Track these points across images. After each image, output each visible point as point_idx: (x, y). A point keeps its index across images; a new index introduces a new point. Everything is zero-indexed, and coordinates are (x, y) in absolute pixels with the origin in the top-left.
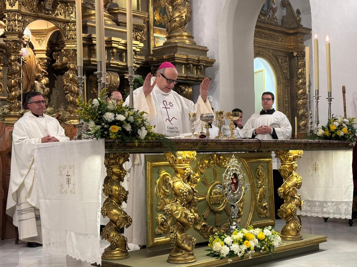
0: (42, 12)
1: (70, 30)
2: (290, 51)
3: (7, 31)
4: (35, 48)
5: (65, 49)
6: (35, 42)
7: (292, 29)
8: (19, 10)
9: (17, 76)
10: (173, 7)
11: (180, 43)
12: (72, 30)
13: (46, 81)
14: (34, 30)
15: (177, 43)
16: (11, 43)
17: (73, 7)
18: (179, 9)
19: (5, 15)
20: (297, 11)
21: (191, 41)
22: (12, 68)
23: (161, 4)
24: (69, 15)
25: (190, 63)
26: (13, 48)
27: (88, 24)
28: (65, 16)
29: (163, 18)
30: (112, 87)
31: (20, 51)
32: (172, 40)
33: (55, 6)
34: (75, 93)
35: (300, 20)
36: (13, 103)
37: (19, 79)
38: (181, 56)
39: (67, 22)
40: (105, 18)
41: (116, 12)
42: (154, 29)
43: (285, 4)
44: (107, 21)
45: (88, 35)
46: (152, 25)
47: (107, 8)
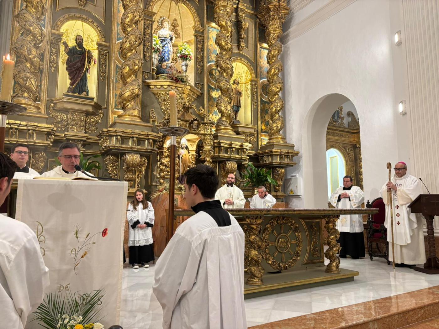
1: (207, 139)
2: (355, 144)
4: (190, 149)
5: (205, 150)
7: (355, 130)
10: (273, 121)
11: (276, 142)
14: (188, 139)
15: (274, 142)
17: (209, 126)
18: (276, 122)
21: (283, 141)
23: (265, 120)
24: (207, 130)
25: (282, 155)
27: (219, 134)
28: (204, 131)
29: (267, 128)
31: (179, 152)
32: (272, 141)
38: (276, 150)
39: (206, 135)
40: (229, 130)
41: (237, 126)
42: (261, 134)
43: (350, 114)
44: (230, 132)
45: (218, 141)
46: (260, 132)
47: (231, 125)
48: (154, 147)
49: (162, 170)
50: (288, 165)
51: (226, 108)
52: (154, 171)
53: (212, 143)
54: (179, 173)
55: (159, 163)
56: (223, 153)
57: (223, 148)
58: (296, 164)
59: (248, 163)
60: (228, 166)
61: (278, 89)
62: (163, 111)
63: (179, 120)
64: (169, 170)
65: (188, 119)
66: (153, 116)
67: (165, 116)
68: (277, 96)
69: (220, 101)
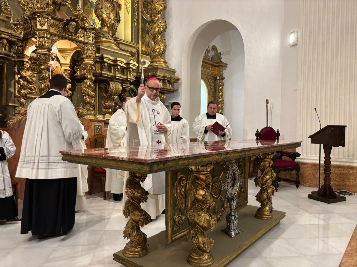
0: (67, 34)
1: (88, 50)
2: (215, 76)
3: (38, 45)
4: (62, 62)
5: (84, 64)
6: (61, 58)
7: (217, 63)
8: (48, 30)
9: (46, 81)
10: (155, 43)
11: (160, 65)
12: (90, 50)
13: (70, 87)
14: (60, 49)
15: (157, 65)
16: (41, 55)
17: (91, 32)
18: (159, 44)
19: (36, 33)
20: (220, 53)
21: (166, 66)
22: (42, 75)
23: (146, 40)
24: (88, 38)
25: (166, 80)
26: (43, 59)
27: (101, 47)
28: (84, 39)
29: (147, 49)
30: (116, 93)
31: (49, 62)
32: (155, 64)
33: (77, 30)
34: (90, 96)
35: (221, 58)
37: (48, 84)
38: (160, 74)
39: (86, 44)
40: (112, 44)
41: (118, 42)
42: (142, 56)
43: (214, 48)
44: (114, 47)
45: (100, 55)
46: (141, 53)
47: (113, 38)
48: (10, 51)
49: (22, 87)
50: (170, 91)
51: (108, 15)
52: (10, 88)
53: (94, 55)
55: (17, 77)
56: (106, 71)
57: (106, 64)
59: (129, 86)
60: (112, 87)
61: (162, 7)
62: (21, 5)
63: (49, 17)
64: (33, 88)
65: (62, 18)
66: (6, 10)
67: (25, 12)
68: (160, 15)
69: (100, 6)
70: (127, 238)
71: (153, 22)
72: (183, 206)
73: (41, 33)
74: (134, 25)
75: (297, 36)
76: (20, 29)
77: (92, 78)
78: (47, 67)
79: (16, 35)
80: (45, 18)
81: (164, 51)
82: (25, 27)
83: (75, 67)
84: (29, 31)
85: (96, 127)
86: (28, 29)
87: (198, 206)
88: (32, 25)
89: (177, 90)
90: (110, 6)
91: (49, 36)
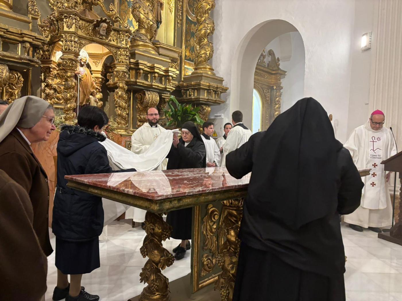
0: (97, 37)
1: (121, 55)
2: (272, 86)
3: (64, 50)
4: (92, 69)
5: (116, 71)
6: (92, 64)
7: (274, 70)
8: (75, 32)
9: (72, 90)
10: (200, 46)
11: (204, 73)
12: (122, 55)
13: (100, 96)
14: (91, 54)
15: (202, 73)
16: (67, 61)
17: (124, 35)
18: (204, 48)
19: (63, 36)
20: (277, 59)
21: (212, 73)
22: (68, 83)
23: (191, 44)
24: (121, 41)
25: (211, 89)
26: (70, 65)
27: (136, 52)
28: (117, 43)
29: (192, 54)
30: (153, 104)
31: (76, 69)
32: (199, 71)
33: (109, 32)
34: (122, 108)
35: (279, 65)
36: (68, 114)
37: (74, 94)
38: (205, 83)
39: (119, 48)
40: (150, 48)
41: (157, 46)
42: (185, 62)
43: (271, 53)
44: (151, 51)
45: (135, 60)
46: (184, 59)
47: (152, 42)
48: (33, 57)
49: (48, 96)
50: (216, 103)
51: (146, 15)
53: (128, 61)
54: (76, 101)
55: (43, 85)
56: (142, 79)
57: (142, 71)
58: (223, 102)
59: (169, 96)
60: (148, 97)
61: (209, 6)
62: (50, 5)
63: (78, 18)
64: (61, 97)
65: (92, 19)
66: (33, 10)
67: (53, 13)
68: (207, 15)
69: (138, 6)
70: (144, 282)
71: (199, 22)
72: (214, 246)
73: (68, 36)
74: (178, 26)
75: (371, 39)
76: (47, 32)
77: (124, 87)
78: (73, 74)
79: (40, 38)
80: (72, 19)
81: (211, 56)
82: (52, 29)
83: (108, 74)
84: (56, 33)
85: (127, 143)
86: (55, 32)
87: (230, 248)
88: (59, 27)
89: (225, 102)
90: (149, 5)
91: (76, 39)
